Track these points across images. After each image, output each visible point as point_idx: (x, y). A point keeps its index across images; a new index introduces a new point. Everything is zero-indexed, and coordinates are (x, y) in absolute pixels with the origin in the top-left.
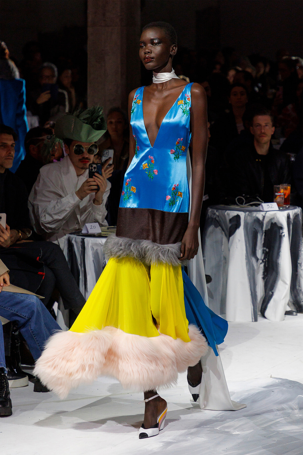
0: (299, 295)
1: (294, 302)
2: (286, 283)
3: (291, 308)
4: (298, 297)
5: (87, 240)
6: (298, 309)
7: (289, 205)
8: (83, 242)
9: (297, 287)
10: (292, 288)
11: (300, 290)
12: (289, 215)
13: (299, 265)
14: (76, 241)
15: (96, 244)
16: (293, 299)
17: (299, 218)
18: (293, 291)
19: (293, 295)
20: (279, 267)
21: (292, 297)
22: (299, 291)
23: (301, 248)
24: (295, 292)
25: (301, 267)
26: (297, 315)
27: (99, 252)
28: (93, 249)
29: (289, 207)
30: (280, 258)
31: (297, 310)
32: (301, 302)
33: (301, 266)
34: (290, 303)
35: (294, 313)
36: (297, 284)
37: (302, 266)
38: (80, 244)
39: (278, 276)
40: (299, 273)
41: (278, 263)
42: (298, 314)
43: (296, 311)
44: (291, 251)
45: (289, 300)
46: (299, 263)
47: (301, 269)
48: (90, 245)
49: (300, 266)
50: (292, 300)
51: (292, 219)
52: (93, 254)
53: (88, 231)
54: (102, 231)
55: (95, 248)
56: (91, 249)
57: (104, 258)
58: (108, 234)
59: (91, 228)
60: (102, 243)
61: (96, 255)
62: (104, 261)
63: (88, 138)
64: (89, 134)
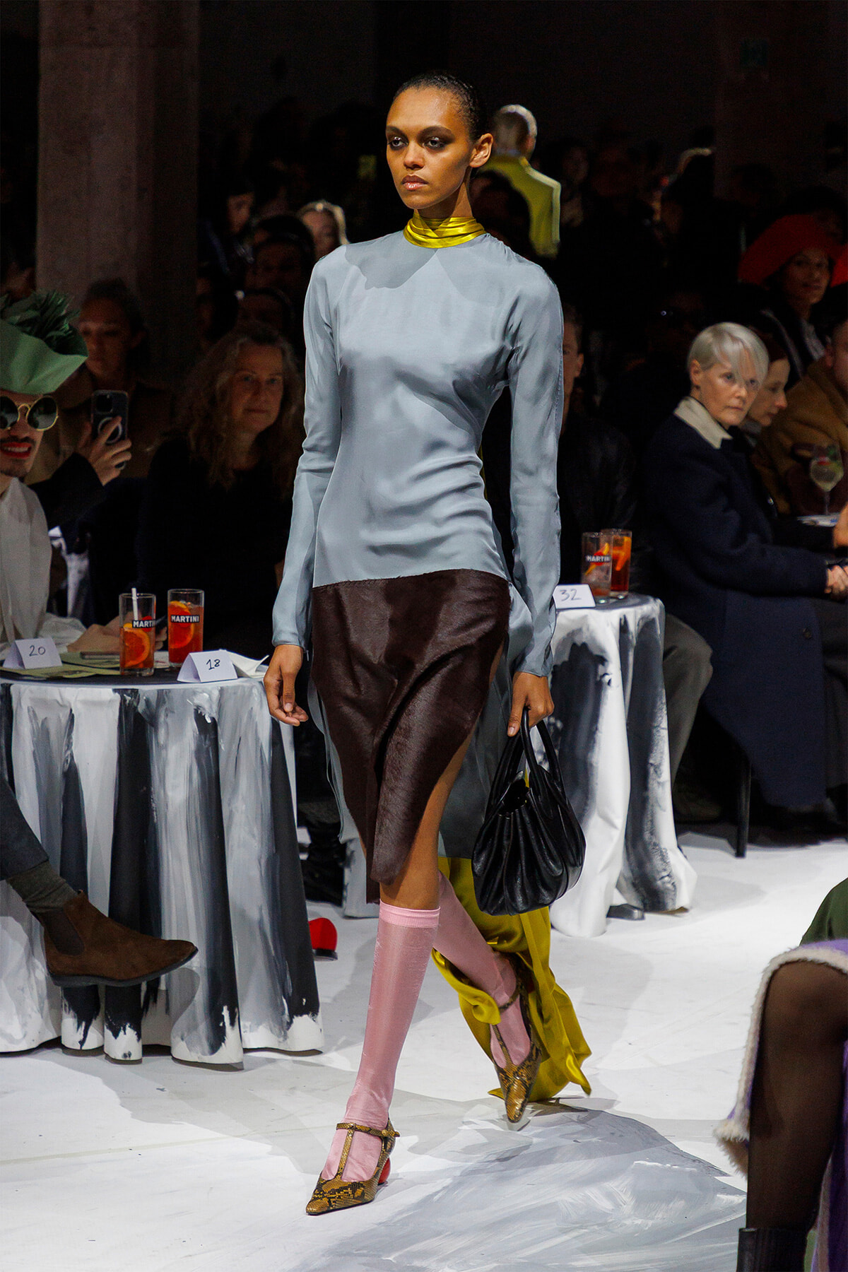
0: (650, 860)
1: (635, 879)
2: (612, 825)
3: (626, 899)
4: (648, 865)
5: (17, 688)
6: (647, 901)
7: (626, 593)
8: (6, 695)
9: (647, 836)
10: (630, 836)
11: (655, 845)
12: (626, 622)
13: (652, 770)
15: (44, 703)
16: (632, 871)
17: (656, 632)
18: (634, 846)
19: (632, 858)
20: (592, 775)
21: (630, 864)
22: (650, 847)
23: (660, 718)
24: (640, 848)
25: (659, 777)
26: (643, 918)
27: (52, 726)
28: (34, 716)
29: (626, 597)
30: (596, 749)
31: (645, 905)
32: (655, 880)
33: (659, 772)
34: (623, 883)
35: (636, 913)
36: (647, 826)
37: (661, 774)
39: (589, 802)
40: (650, 794)
41: (591, 765)
42: (647, 915)
43: (641, 907)
44: (627, 730)
45: (621, 874)
46: (652, 764)
47: (659, 783)
48: (26, 704)
49: (656, 772)
50: (629, 874)
51: (634, 634)
52: (33, 732)
53: (21, 664)
54: (63, 662)
55: (41, 716)
56: (30, 717)
57: (69, 745)
58: (81, 672)
59: (30, 655)
60: (62, 699)
61: (42, 735)
62: (69, 752)
63: (30, 380)
64: (35, 366)
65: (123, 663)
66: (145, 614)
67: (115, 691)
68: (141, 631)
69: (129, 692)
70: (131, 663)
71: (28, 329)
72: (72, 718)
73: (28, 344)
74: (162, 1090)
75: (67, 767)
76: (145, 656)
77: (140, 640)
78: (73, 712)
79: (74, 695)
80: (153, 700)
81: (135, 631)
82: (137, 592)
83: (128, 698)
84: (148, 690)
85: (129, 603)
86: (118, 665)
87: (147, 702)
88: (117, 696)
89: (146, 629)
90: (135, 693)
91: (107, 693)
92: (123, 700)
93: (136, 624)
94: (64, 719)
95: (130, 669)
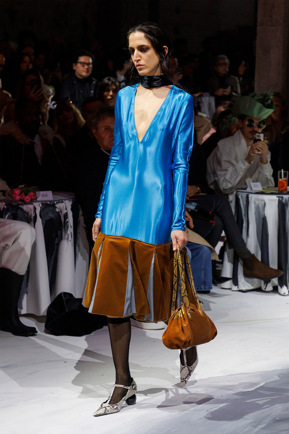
5: (251, 196)
8: (247, 197)
14: (242, 197)
15: (258, 200)
27: (260, 206)
28: (255, 203)
38: (245, 199)
48: (253, 200)
52: (255, 207)
53: (252, 189)
54: (263, 189)
55: (257, 203)
56: (254, 204)
57: (264, 211)
58: (268, 192)
59: (254, 187)
60: (263, 198)
61: (257, 208)
62: (264, 213)
63: (259, 115)
64: (260, 111)
65: (279, 189)
66: (285, 176)
67: (277, 197)
68: (284, 181)
69: (281, 197)
70: (281, 189)
71: (259, 101)
72: (265, 204)
73: (258, 105)
74: (288, 304)
75: (263, 216)
76: (285, 188)
77: (283, 184)
78: (266, 202)
79: (266, 198)
80: (287, 199)
81: (282, 181)
82: (284, 170)
83: (280, 199)
84: (286, 197)
85: (281, 173)
86: (278, 190)
87: (286, 200)
88: (277, 198)
89: (285, 180)
90: (282, 197)
91: (275, 198)
92: (279, 200)
93: (283, 179)
94: (263, 204)
95: (281, 191)
